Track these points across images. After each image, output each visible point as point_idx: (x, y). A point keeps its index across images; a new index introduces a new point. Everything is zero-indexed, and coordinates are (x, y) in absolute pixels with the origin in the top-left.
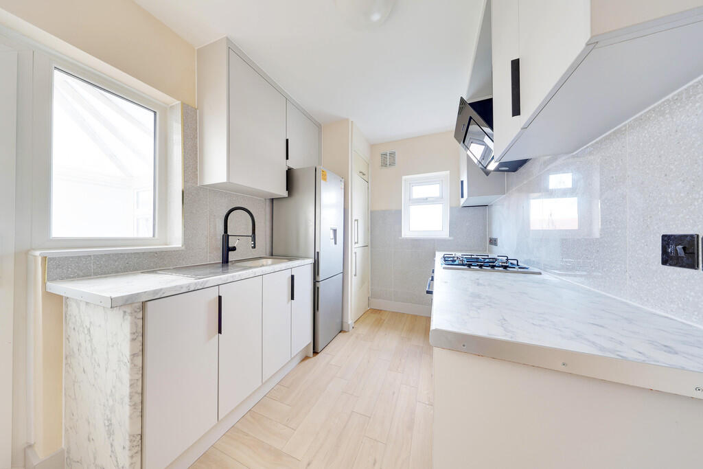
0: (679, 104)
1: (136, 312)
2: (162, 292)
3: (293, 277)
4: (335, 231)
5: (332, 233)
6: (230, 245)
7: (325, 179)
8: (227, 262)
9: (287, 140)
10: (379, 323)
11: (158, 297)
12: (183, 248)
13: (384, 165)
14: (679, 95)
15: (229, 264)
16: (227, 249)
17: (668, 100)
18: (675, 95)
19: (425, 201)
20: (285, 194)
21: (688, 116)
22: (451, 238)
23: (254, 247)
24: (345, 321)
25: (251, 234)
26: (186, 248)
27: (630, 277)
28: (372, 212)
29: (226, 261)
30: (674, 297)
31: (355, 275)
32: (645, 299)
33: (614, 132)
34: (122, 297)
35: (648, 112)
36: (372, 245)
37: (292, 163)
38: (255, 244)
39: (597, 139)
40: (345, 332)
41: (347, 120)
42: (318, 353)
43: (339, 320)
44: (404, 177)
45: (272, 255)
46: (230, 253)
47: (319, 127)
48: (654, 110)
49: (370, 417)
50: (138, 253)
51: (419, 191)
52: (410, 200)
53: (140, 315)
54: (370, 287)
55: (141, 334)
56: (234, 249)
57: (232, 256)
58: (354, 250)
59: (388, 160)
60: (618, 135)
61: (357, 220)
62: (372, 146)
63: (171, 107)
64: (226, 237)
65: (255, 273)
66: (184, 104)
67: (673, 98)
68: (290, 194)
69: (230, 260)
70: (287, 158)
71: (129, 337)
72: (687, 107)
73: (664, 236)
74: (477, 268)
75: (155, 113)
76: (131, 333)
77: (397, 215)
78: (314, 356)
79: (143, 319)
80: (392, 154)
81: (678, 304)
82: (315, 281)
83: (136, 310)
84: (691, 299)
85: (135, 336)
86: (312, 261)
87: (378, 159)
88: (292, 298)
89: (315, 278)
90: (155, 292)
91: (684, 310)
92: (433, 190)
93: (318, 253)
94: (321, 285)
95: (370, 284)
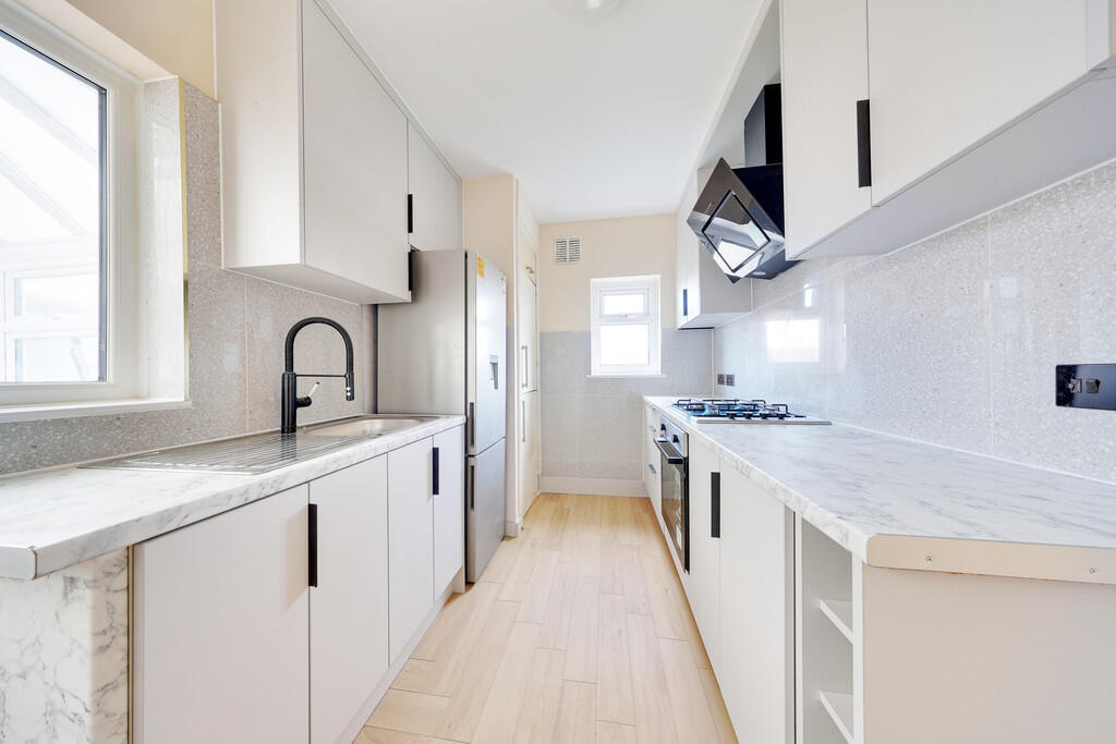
0: (1084, 191)
1: (109, 574)
2: (182, 515)
3: (435, 452)
4: (495, 365)
5: (490, 367)
6: (300, 395)
7: (482, 274)
8: (294, 429)
9: (410, 197)
10: (561, 517)
11: (171, 527)
12: (190, 403)
13: (561, 258)
14: (1083, 178)
15: (298, 433)
16: (292, 403)
17: (1065, 184)
18: (1077, 178)
19: (623, 319)
20: (406, 296)
21: (1101, 208)
22: (664, 376)
23: (351, 398)
24: (509, 519)
25: (344, 372)
26: (195, 404)
27: (997, 424)
28: (542, 335)
29: (289, 427)
30: (1077, 448)
31: (524, 440)
32: (1025, 453)
33: (964, 226)
34: (70, 543)
35: (1028, 199)
36: (542, 389)
37: (420, 240)
38: (352, 391)
39: (933, 236)
40: (510, 538)
41: (510, 176)
42: (473, 584)
43: (499, 519)
44: (593, 280)
45: (375, 411)
46: (299, 410)
47: (459, 181)
48: (1039, 197)
49: (596, 683)
50: (66, 421)
51: (614, 304)
52: (600, 316)
53: (122, 581)
54: (540, 459)
55: (124, 630)
56: (307, 402)
57: (303, 416)
58: (521, 399)
59: (567, 251)
60: (974, 231)
61: (526, 348)
62: (543, 228)
63: (148, 86)
64: (290, 379)
65: (375, 449)
66: (187, 84)
67: (1072, 182)
68: (415, 297)
69: (298, 425)
70: (410, 230)
71: (87, 643)
72: (1099, 195)
73: (1059, 368)
74: (743, 419)
75: (102, 92)
76: (96, 634)
77: (584, 340)
78: (467, 590)
79: (131, 589)
80: (575, 243)
81: (1085, 457)
82: (468, 456)
83: (108, 570)
84: (1107, 450)
85: (106, 640)
86: (461, 420)
87: (553, 249)
88: (436, 490)
89: (466, 450)
90: (165, 516)
91: (1094, 465)
92: (633, 303)
93: (472, 404)
94: (477, 462)
95: (540, 454)
